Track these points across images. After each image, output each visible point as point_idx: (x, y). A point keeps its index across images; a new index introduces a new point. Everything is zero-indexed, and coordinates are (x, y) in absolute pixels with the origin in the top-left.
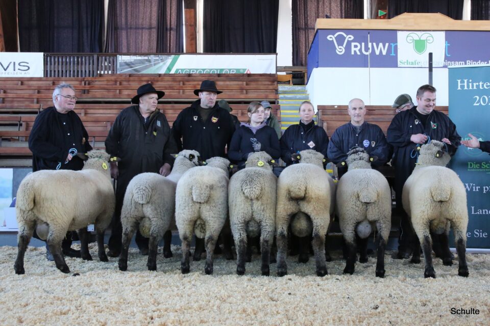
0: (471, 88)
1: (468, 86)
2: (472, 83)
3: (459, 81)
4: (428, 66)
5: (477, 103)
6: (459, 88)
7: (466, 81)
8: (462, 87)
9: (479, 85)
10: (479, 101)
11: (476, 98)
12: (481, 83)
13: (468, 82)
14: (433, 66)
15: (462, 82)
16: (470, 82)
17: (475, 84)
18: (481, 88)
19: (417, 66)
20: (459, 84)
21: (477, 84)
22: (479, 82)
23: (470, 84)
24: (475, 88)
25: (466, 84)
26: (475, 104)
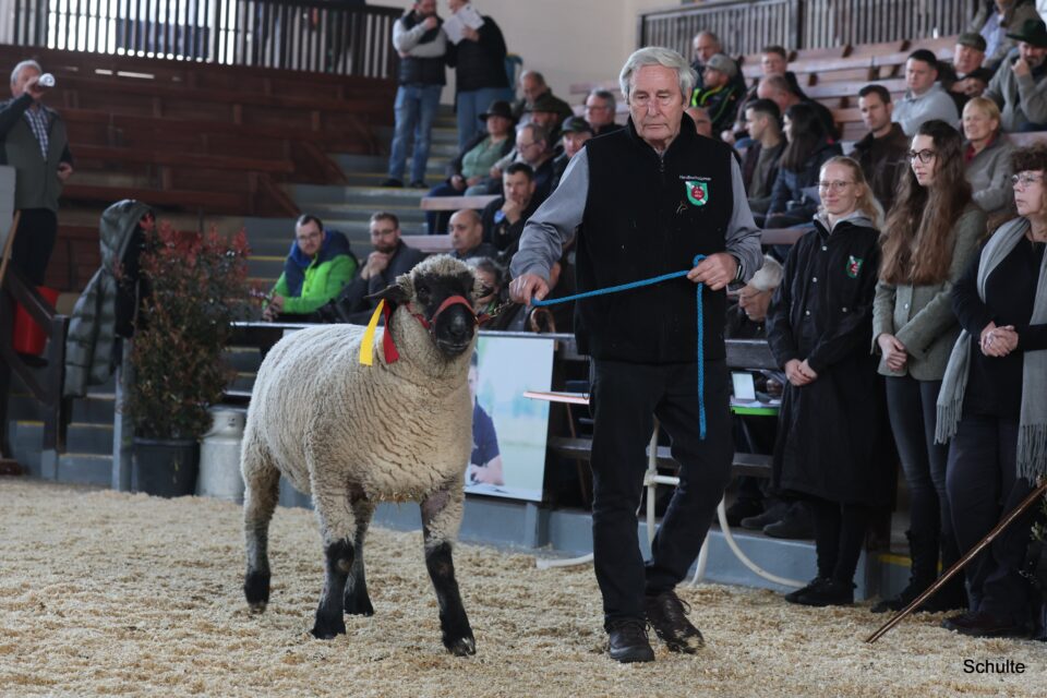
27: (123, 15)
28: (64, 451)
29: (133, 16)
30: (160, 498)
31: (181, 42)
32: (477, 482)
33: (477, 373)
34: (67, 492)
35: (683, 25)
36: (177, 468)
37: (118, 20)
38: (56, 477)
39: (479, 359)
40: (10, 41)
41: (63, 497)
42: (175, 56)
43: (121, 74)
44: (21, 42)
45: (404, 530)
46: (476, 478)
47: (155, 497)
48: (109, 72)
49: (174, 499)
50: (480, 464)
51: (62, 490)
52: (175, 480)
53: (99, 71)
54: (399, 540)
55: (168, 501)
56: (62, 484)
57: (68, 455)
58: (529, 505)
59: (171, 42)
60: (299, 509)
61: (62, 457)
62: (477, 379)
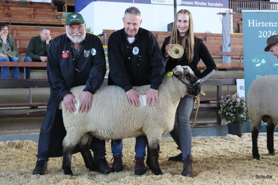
0: (257, 26)
1: (255, 25)
2: (258, 22)
3: (249, 21)
4: (173, 4)
5: (261, 36)
6: (249, 26)
7: (253, 21)
8: (251, 25)
9: (262, 24)
10: (262, 35)
11: (260, 33)
12: (263, 23)
13: (255, 22)
14: (177, 4)
15: (251, 21)
16: (256, 22)
17: (259, 23)
18: (263, 26)
19: (163, 3)
20: (249, 23)
21: (261, 23)
22: (261, 22)
23: (256, 23)
24: (259, 26)
25: (253, 23)
26: (259, 37)
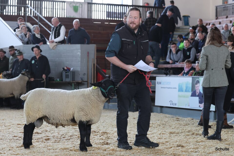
27: (107, 11)
28: (109, 103)
29: (109, 11)
30: (132, 112)
31: (120, 16)
32: (201, 107)
33: (199, 85)
34: (112, 112)
35: (225, 8)
36: (135, 106)
37: (107, 12)
38: (108, 108)
39: (200, 82)
40: (87, 18)
41: (112, 113)
42: (120, 19)
43: (110, 23)
44: (89, 18)
45: (186, 118)
46: (200, 107)
47: (131, 112)
48: (108, 23)
49: (135, 112)
50: (201, 104)
51: (111, 111)
52: (135, 108)
53: (105, 23)
54: (186, 120)
55: (134, 113)
56: (110, 110)
57: (110, 103)
58: (212, 112)
59: (118, 16)
60: (161, 114)
61: (109, 104)
62: (199, 86)
